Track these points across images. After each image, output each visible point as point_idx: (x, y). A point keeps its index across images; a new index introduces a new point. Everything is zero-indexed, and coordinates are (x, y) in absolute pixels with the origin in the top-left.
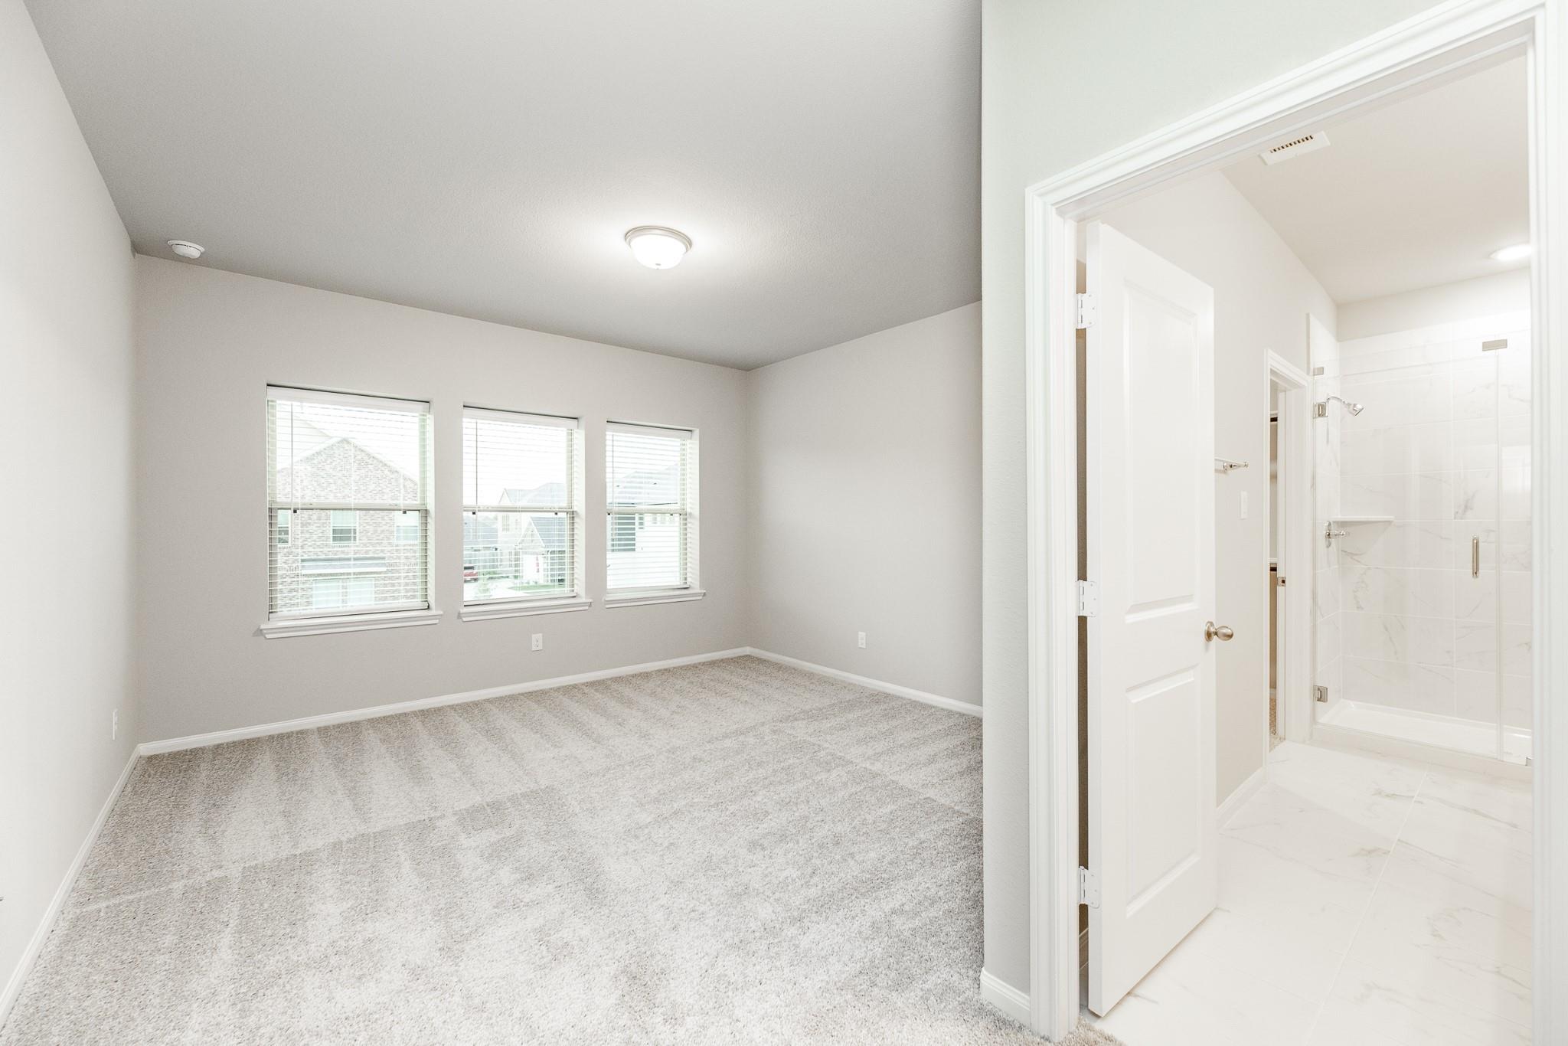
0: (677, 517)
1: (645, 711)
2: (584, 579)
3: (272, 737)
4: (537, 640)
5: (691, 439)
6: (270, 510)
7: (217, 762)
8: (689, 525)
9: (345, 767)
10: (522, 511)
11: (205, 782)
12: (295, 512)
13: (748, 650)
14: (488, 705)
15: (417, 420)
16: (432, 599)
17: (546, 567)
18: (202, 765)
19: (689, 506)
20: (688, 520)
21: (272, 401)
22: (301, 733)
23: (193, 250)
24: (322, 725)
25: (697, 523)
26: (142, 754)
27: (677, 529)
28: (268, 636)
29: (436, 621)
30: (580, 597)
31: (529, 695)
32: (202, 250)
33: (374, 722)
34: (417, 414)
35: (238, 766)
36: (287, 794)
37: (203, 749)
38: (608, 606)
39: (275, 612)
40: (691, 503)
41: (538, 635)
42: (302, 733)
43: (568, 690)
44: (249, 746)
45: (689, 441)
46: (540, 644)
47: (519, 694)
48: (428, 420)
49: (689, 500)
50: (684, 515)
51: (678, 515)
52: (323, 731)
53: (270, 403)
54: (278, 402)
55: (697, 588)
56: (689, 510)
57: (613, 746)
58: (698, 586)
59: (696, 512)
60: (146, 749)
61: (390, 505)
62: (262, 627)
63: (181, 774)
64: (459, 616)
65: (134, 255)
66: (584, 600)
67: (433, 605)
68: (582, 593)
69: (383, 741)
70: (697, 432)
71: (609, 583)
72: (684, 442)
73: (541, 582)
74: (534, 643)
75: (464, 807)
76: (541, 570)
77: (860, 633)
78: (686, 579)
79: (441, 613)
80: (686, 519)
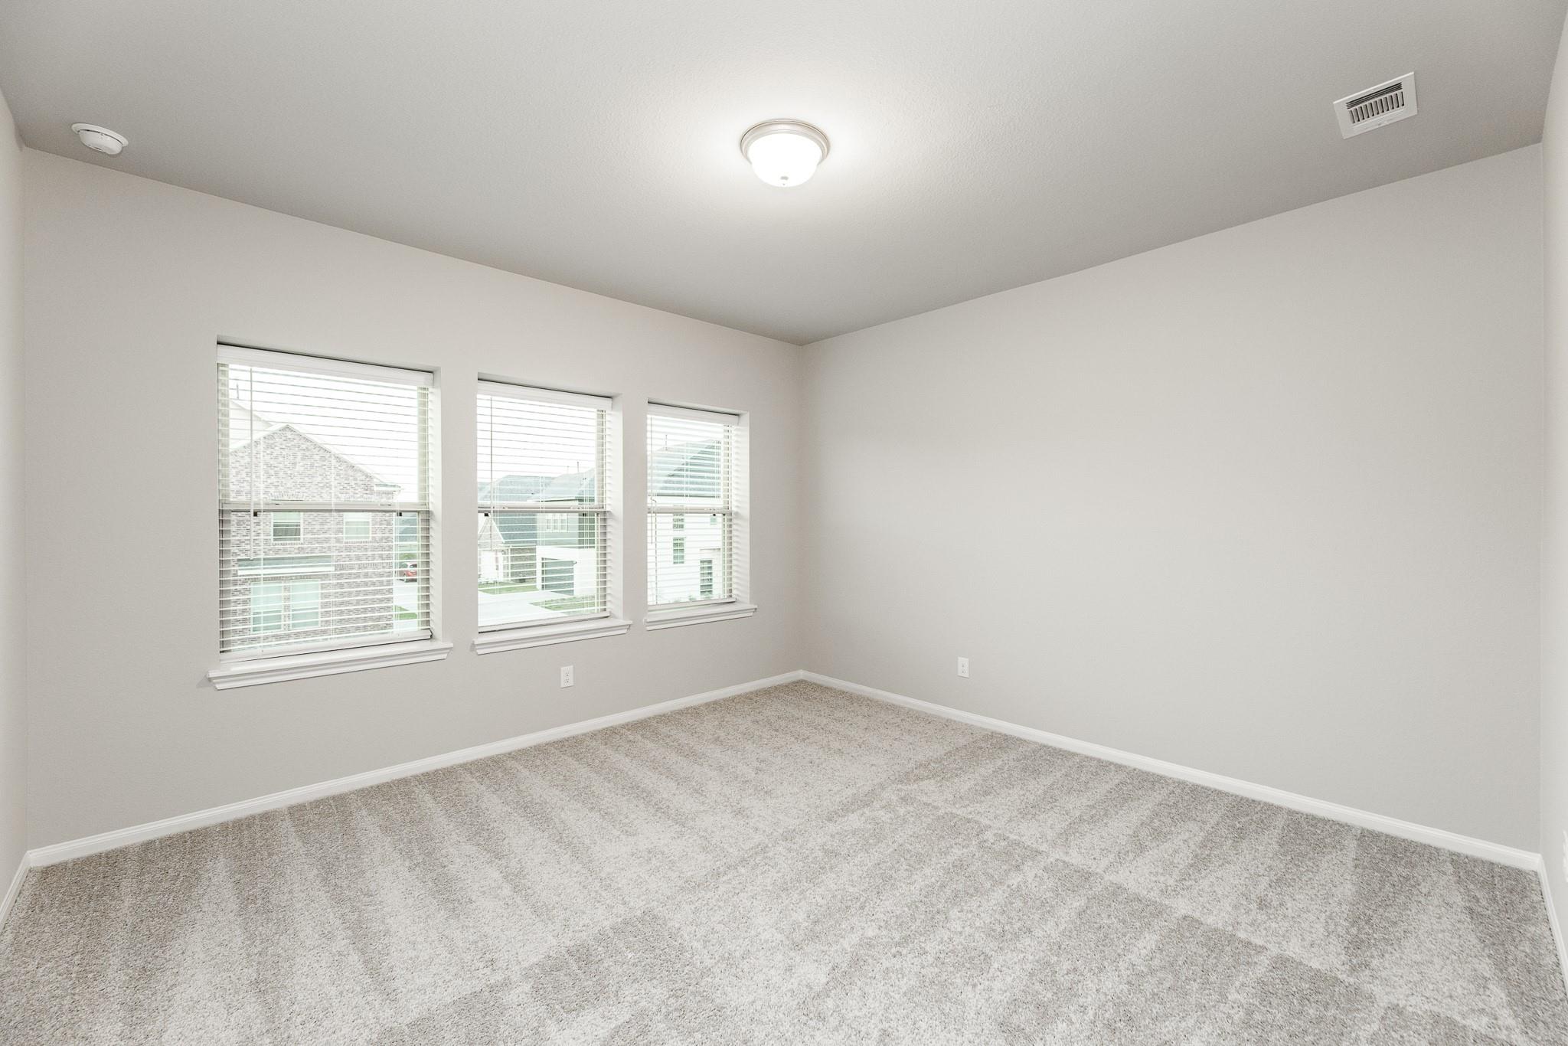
0: (719, 518)
1: (720, 768)
2: (621, 595)
3: (224, 826)
4: (567, 675)
5: (738, 424)
6: (221, 512)
7: (147, 877)
8: (734, 527)
9: (339, 882)
10: (546, 512)
11: (129, 921)
12: (255, 514)
13: (801, 674)
14: (510, 763)
15: (415, 394)
16: (436, 625)
17: (505, 562)
18: (124, 883)
19: (734, 503)
20: (734, 521)
21: (223, 365)
22: (266, 816)
23: (109, 141)
24: (294, 802)
25: (747, 525)
26: (32, 865)
27: (720, 532)
28: (219, 687)
29: (444, 656)
30: (615, 617)
31: (561, 744)
32: (125, 142)
33: (368, 794)
34: (415, 388)
35: (178, 883)
36: (258, 942)
37: (123, 852)
38: (649, 628)
39: (230, 651)
40: (737, 501)
41: (568, 667)
42: (267, 818)
43: (609, 735)
44: (193, 843)
45: (734, 427)
46: (571, 678)
47: (547, 744)
48: (429, 395)
49: (734, 497)
50: (727, 514)
51: (721, 515)
52: (297, 812)
53: (221, 368)
54: (231, 366)
55: (745, 602)
56: (734, 509)
57: (705, 831)
58: (748, 601)
59: (746, 511)
60: (39, 857)
61: (382, 505)
62: (211, 675)
63: (92, 904)
64: (473, 646)
65: (21, 150)
66: (621, 622)
67: (438, 632)
68: (619, 612)
69: (385, 829)
70: (746, 418)
71: (649, 600)
72: (728, 428)
73: (501, 579)
74: (563, 677)
75: (535, 960)
76: (501, 568)
77: (959, 658)
78: (731, 591)
79: (451, 645)
80: (731, 520)
